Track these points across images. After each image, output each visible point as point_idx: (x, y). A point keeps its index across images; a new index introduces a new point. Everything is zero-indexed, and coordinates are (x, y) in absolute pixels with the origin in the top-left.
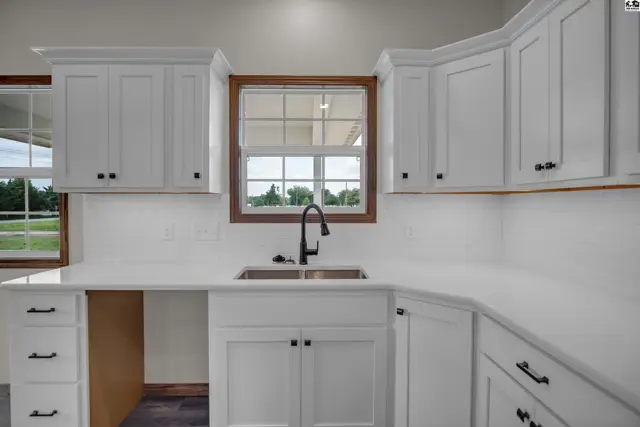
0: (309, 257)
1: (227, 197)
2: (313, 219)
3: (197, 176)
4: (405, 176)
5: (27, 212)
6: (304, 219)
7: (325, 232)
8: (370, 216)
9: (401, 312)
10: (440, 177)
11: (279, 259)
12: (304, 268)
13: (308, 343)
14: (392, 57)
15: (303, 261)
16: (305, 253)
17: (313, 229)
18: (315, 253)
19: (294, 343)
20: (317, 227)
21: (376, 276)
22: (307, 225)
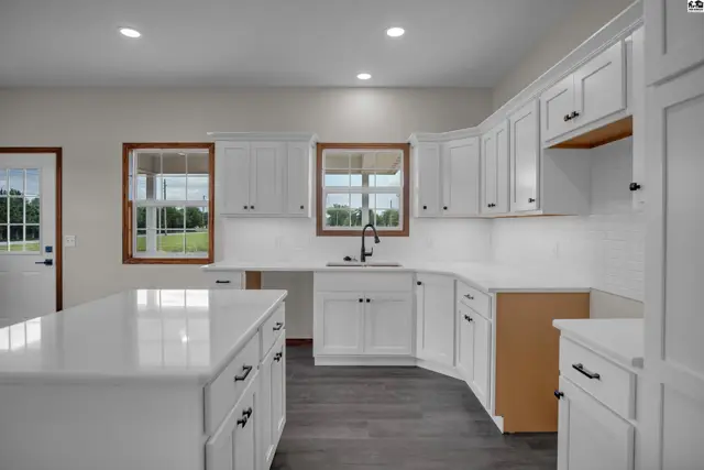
0: (367, 258)
1: (315, 220)
2: (369, 234)
3: (302, 207)
4: (425, 208)
5: (185, 229)
6: (363, 234)
7: (377, 241)
8: (405, 232)
9: (419, 283)
10: (445, 208)
11: (348, 259)
12: (363, 264)
13: (368, 301)
14: (418, 137)
15: (363, 259)
16: (364, 255)
17: (370, 240)
18: (370, 255)
19: (361, 301)
20: (373, 238)
21: (406, 266)
22: (366, 238)
